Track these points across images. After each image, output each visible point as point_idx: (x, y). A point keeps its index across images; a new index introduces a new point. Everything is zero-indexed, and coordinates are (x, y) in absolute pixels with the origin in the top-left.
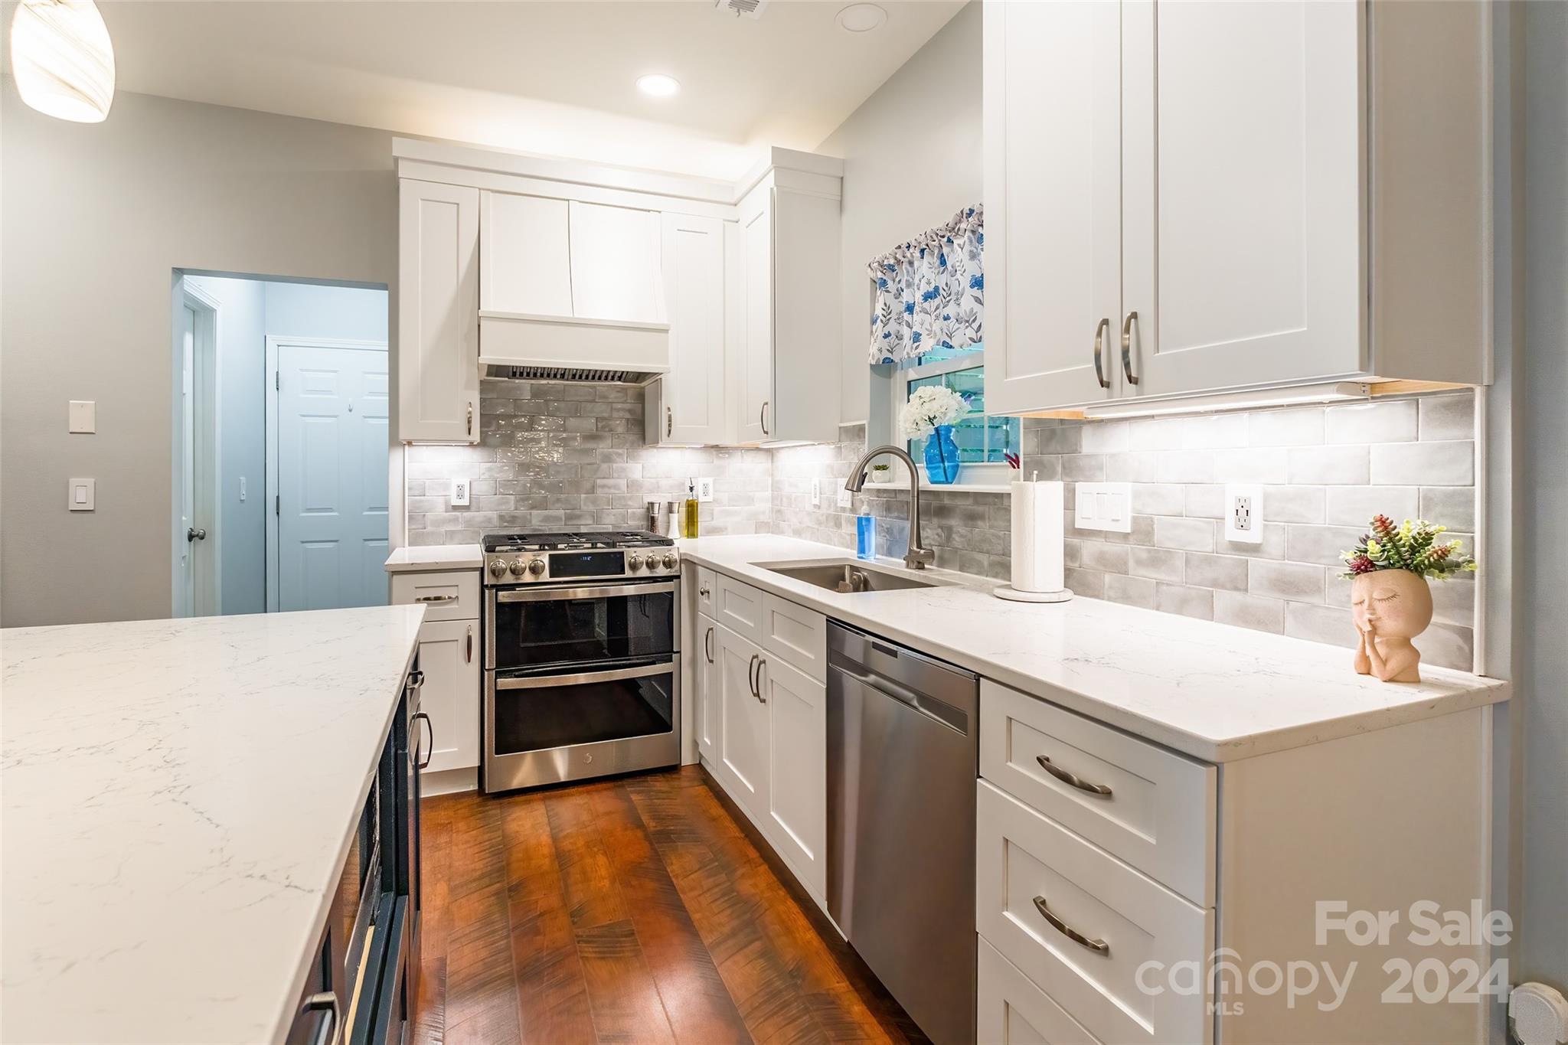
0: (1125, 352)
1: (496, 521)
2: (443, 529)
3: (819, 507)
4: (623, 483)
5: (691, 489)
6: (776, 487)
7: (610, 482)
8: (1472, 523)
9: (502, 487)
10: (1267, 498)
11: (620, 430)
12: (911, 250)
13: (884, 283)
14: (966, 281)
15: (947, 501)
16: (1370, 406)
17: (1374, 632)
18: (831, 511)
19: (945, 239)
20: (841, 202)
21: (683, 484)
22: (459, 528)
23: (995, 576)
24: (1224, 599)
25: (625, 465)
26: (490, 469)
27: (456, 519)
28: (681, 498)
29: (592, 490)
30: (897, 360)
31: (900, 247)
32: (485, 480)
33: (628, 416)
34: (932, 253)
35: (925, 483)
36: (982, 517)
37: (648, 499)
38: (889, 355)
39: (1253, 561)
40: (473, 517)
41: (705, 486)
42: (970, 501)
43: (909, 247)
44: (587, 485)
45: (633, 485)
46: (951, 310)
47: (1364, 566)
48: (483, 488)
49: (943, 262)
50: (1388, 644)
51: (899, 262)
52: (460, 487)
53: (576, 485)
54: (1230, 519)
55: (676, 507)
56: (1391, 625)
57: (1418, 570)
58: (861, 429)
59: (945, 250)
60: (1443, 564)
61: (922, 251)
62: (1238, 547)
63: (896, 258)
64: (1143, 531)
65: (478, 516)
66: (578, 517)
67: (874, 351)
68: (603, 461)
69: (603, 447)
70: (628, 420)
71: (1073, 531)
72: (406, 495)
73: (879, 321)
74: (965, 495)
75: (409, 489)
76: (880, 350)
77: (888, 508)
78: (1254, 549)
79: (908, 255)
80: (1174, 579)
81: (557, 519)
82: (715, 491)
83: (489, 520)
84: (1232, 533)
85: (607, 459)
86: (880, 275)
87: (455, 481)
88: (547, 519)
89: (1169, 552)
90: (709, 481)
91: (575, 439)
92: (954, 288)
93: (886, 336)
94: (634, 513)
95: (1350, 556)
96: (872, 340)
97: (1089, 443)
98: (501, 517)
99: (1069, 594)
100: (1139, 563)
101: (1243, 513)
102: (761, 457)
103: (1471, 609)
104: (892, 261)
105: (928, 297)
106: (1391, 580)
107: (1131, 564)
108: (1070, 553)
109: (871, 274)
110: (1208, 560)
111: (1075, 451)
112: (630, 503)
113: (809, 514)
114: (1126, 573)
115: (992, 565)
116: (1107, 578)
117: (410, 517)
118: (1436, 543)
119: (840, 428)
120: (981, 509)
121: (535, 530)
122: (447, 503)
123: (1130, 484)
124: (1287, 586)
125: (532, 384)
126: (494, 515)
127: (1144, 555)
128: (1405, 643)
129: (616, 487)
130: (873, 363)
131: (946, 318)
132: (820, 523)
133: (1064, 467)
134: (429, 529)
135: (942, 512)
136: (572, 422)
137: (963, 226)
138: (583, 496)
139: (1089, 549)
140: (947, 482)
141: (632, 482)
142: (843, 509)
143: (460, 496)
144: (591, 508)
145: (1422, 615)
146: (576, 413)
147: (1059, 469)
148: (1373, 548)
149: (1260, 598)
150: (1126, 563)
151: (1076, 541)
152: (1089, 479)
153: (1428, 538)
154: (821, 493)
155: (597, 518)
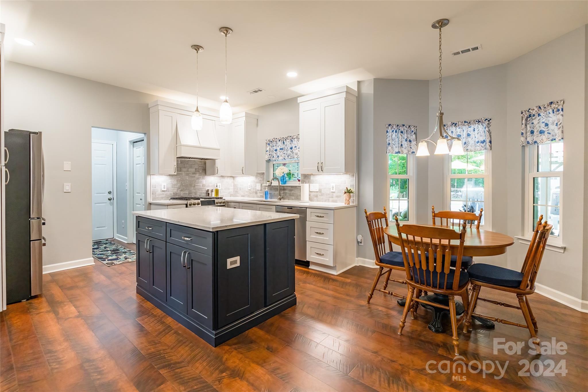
0: (321, 167)
1: (173, 195)
2: (160, 197)
3: (250, 190)
4: (201, 185)
5: (217, 186)
6: (235, 185)
7: (198, 184)
8: (354, 188)
9: (173, 186)
10: (335, 185)
11: (201, 171)
12: (277, 139)
13: (269, 144)
14: (289, 148)
15: (285, 188)
16: (346, 175)
17: (346, 200)
18: (254, 191)
19: (285, 139)
20: (257, 124)
21: (214, 185)
22: (164, 196)
23: (296, 200)
24: (331, 199)
25: (202, 180)
26: (171, 181)
27: (163, 194)
28: (214, 189)
29: (194, 186)
30: (271, 160)
31: (274, 138)
32: (170, 184)
33: (202, 168)
34: (281, 141)
35: (281, 184)
36: (293, 190)
37: (207, 189)
38: (270, 159)
39: (334, 194)
40: (167, 193)
41: (219, 185)
42: (290, 187)
43: (276, 139)
44: (193, 185)
45: (203, 185)
46: (285, 152)
47: (345, 193)
48: (170, 186)
49: (284, 143)
50: (347, 201)
51: (273, 141)
52: (164, 186)
53: (191, 185)
54: (331, 188)
55: (214, 191)
56: (347, 199)
57: (350, 193)
58: (263, 173)
59: (284, 141)
60: (352, 192)
61: (279, 140)
62: (332, 192)
63: (273, 140)
64: (320, 191)
65: (168, 193)
66: (191, 193)
67: (267, 157)
68: (197, 179)
69: (197, 176)
70: (202, 169)
71: (310, 192)
72: (151, 187)
73: (268, 152)
74: (289, 186)
75: (152, 186)
76: (268, 158)
77: (271, 189)
78: (334, 192)
79: (276, 140)
80: (324, 197)
81: (186, 194)
82: (221, 187)
83: (171, 194)
84: (332, 191)
85: (198, 179)
86: (268, 142)
87: (163, 184)
88: (184, 194)
89: (324, 194)
90: (220, 184)
91: (190, 174)
92: (286, 148)
93: (269, 155)
94: (204, 192)
95: (344, 192)
96: (266, 155)
97: (312, 178)
98: (174, 193)
99: (310, 201)
100: (320, 195)
101: (333, 188)
102: (232, 179)
103: (354, 197)
104: (272, 140)
105: (281, 149)
106: (347, 194)
107: (318, 195)
108: (310, 195)
109: (266, 142)
110: (329, 194)
111: (310, 179)
112: (203, 190)
113: (247, 192)
114: (318, 197)
115: (295, 198)
116: (315, 198)
117: (152, 194)
118: (351, 190)
119: (257, 173)
120: (292, 189)
121: (181, 196)
122: (161, 190)
123: (318, 184)
124: (337, 197)
125: (181, 160)
126: (172, 193)
127: (320, 194)
128: (349, 201)
129: (200, 186)
130: (267, 160)
131: (284, 154)
132: (250, 193)
133: (308, 181)
134: (157, 196)
135: (284, 189)
136: (190, 170)
137: (289, 138)
138: (192, 188)
139: (312, 194)
140: (284, 184)
141: (203, 184)
142: (258, 190)
143: (164, 188)
144: (194, 191)
145: (350, 198)
146: (191, 167)
147: (307, 182)
148: (346, 191)
149: (335, 199)
150: (318, 196)
151: (310, 193)
152: (312, 183)
153: (350, 189)
154: (251, 187)
155: (196, 193)
